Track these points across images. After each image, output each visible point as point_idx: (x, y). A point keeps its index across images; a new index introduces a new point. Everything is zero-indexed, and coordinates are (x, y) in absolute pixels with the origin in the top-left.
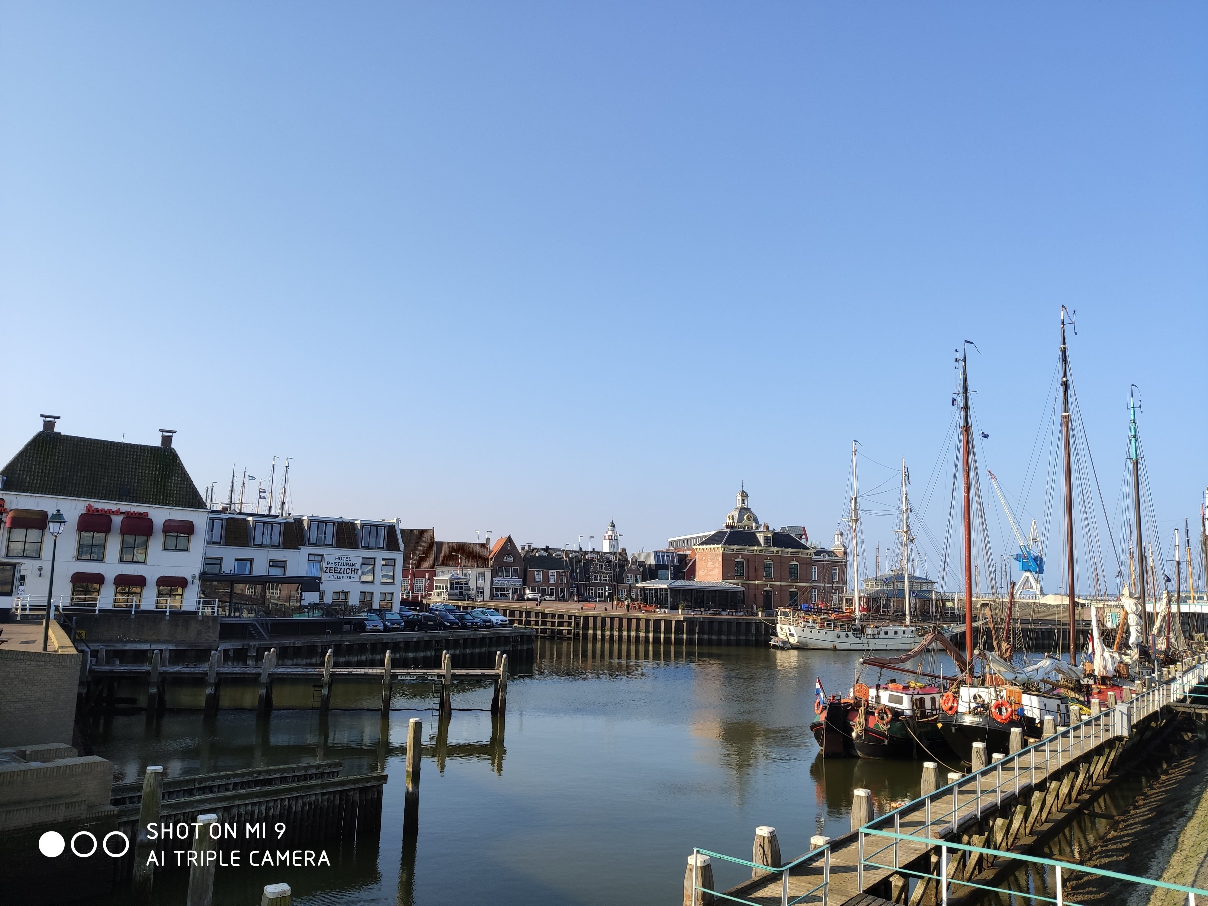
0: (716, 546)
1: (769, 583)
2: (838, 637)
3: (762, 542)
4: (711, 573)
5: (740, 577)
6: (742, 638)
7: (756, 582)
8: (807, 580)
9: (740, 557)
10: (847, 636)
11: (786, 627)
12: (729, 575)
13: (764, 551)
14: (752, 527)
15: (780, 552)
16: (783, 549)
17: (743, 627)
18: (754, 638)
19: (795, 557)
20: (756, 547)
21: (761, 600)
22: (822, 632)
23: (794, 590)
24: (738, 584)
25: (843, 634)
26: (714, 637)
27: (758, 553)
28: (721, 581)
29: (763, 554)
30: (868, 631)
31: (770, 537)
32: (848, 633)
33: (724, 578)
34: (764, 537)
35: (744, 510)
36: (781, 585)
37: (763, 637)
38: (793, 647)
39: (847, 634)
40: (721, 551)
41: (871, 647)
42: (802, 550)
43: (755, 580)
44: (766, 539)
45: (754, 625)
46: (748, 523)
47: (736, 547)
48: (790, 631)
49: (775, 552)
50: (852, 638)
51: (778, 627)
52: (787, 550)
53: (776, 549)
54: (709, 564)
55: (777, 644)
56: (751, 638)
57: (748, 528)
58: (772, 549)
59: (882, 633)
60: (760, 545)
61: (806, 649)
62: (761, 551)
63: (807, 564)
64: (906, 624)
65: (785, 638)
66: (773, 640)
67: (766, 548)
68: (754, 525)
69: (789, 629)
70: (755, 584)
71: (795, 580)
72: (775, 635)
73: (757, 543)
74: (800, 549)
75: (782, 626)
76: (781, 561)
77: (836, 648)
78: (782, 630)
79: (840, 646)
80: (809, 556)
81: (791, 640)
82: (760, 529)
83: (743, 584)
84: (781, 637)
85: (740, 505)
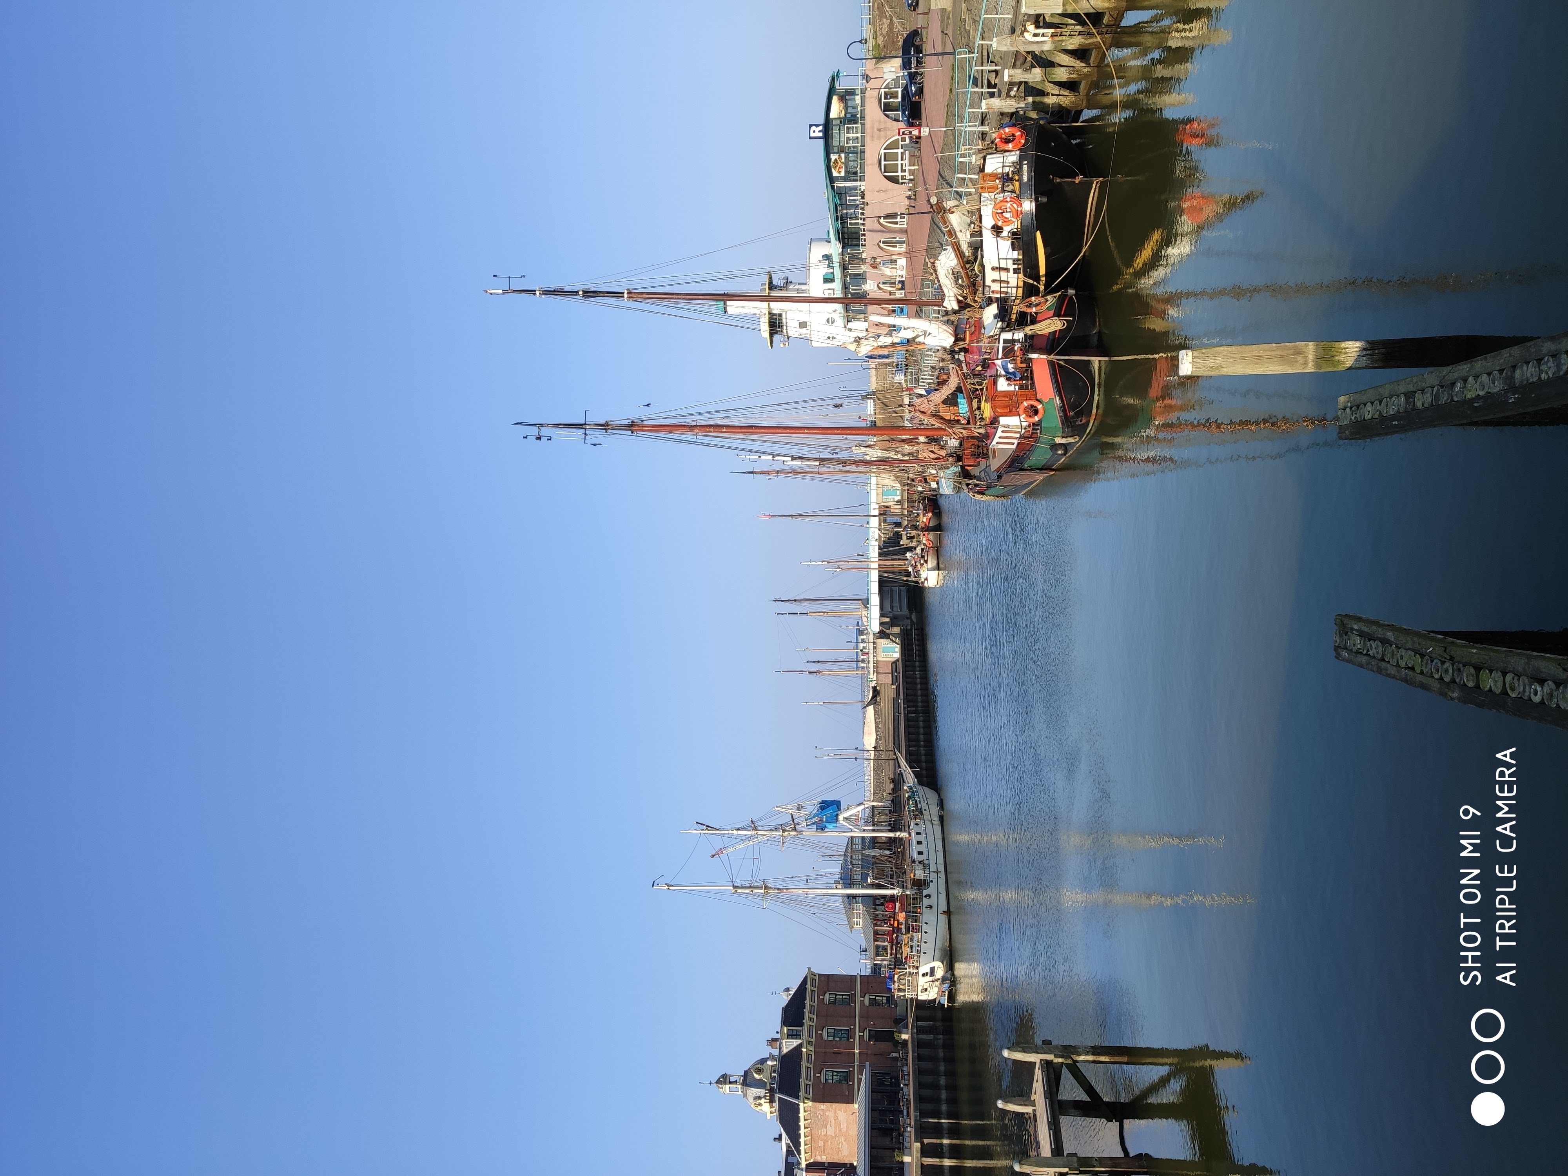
0: (801, 1115)
1: (858, 1034)
2: (930, 907)
3: (795, 1043)
4: (844, 1130)
5: (849, 1077)
6: (941, 1053)
7: (857, 1051)
8: (851, 981)
9: (818, 1075)
10: (928, 896)
11: (923, 982)
12: (847, 1094)
13: (810, 1039)
14: (772, 1066)
15: (811, 1016)
16: (806, 1011)
17: (925, 1052)
18: (941, 1036)
19: (818, 997)
20: (804, 1050)
21: (883, 1046)
22: (925, 928)
23: (867, 1002)
25: (926, 902)
27: (812, 1048)
28: (856, 1106)
29: (813, 1040)
30: (919, 874)
31: (788, 1030)
32: (924, 895)
33: (850, 1100)
34: (788, 1038)
35: (747, 1081)
36: (860, 1017)
37: (939, 1024)
38: (950, 967)
39: (926, 896)
40: (810, 1103)
41: (941, 868)
42: (808, 986)
43: (854, 1053)
44: (791, 1035)
45: (921, 1036)
46: (767, 1071)
47: (802, 1079)
48: (927, 973)
49: (810, 1023)
50: (931, 890)
51: (922, 997)
52: (807, 1006)
53: (806, 1021)
54: (830, 1131)
55: (947, 992)
56: (941, 1042)
57: (774, 1072)
58: (805, 1027)
59: (921, 858)
60: (801, 1046)
61: (951, 950)
62: (809, 1043)
63: (828, 981)
64: (907, 836)
65: (937, 983)
66: (942, 1002)
67: (805, 1036)
68: (769, 1063)
69: (923, 975)
70: (860, 1053)
71: (852, 998)
72: (935, 1000)
73: (798, 1049)
74: (806, 988)
75: (920, 988)
76: (824, 1016)
77: (946, 910)
78: (926, 990)
79: (943, 907)
80: (817, 978)
81: (940, 973)
82: (776, 1052)
83: (861, 1073)
84: (936, 990)
85: (739, 1087)
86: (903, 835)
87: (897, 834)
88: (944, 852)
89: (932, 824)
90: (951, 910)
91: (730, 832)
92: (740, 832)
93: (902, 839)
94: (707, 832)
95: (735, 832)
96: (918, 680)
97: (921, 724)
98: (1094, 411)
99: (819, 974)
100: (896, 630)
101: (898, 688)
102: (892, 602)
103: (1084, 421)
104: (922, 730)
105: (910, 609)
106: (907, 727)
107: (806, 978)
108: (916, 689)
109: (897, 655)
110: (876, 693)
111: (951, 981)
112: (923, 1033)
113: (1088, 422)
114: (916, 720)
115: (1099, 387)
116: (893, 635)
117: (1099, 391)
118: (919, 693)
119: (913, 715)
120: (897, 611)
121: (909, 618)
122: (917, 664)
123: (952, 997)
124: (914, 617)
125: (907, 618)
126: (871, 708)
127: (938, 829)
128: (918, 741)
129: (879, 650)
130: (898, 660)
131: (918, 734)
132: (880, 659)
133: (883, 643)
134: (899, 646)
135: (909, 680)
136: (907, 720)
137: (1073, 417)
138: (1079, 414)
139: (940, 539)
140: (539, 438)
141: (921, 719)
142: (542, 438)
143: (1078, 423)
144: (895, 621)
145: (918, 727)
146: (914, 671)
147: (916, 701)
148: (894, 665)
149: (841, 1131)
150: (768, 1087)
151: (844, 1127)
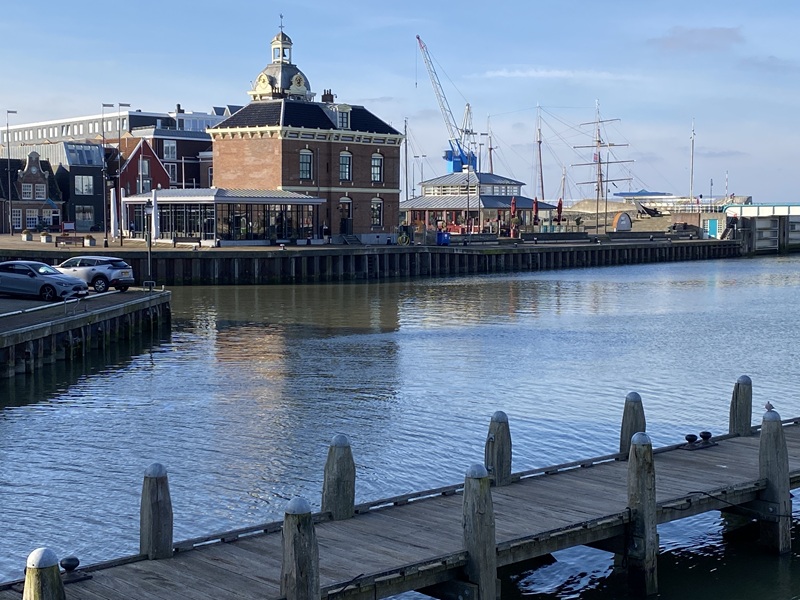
0: (267, 128)
1: (347, 190)
3: (336, 121)
4: (251, 176)
5: (307, 181)
8: (394, 183)
9: (307, 146)
12: (291, 178)
13: (341, 137)
14: (304, 96)
15: (362, 139)
16: (367, 134)
19: (378, 147)
20: (330, 131)
21: (336, 218)
24: (304, 193)
27: (333, 140)
28: (280, 188)
29: (340, 141)
31: (347, 113)
33: (287, 181)
34: (340, 112)
35: (289, 70)
36: (361, 193)
40: (280, 138)
42: (389, 136)
44: (343, 117)
46: (299, 90)
47: (302, 129)
49: (355, 138)
52: (371, 134)
53: (357, 133)
54: (250, 160)
57: (300, 98)
58: (351, 133)
60: (334, 127)
62: (337, 137)
63: (393, 158)
67: (343, 132)
68: (308, 93)
70: (330, 192)
71: (377, 184)
73: (327, 123)
74: (388, 133)
76: (362, 155)
80: (397, 145)
82: (318, 99)
83: (311, 193)
85: (280, 59)
99: (399, 147)
107: (397, 133)
110: (654, 212)
116: (732, 234)
129: (713, 216)
132: (702, 216)
133: (722, 222)
134: (719, 237)
149: (250, 172)
150: (286, 91)
151: (255, 175)
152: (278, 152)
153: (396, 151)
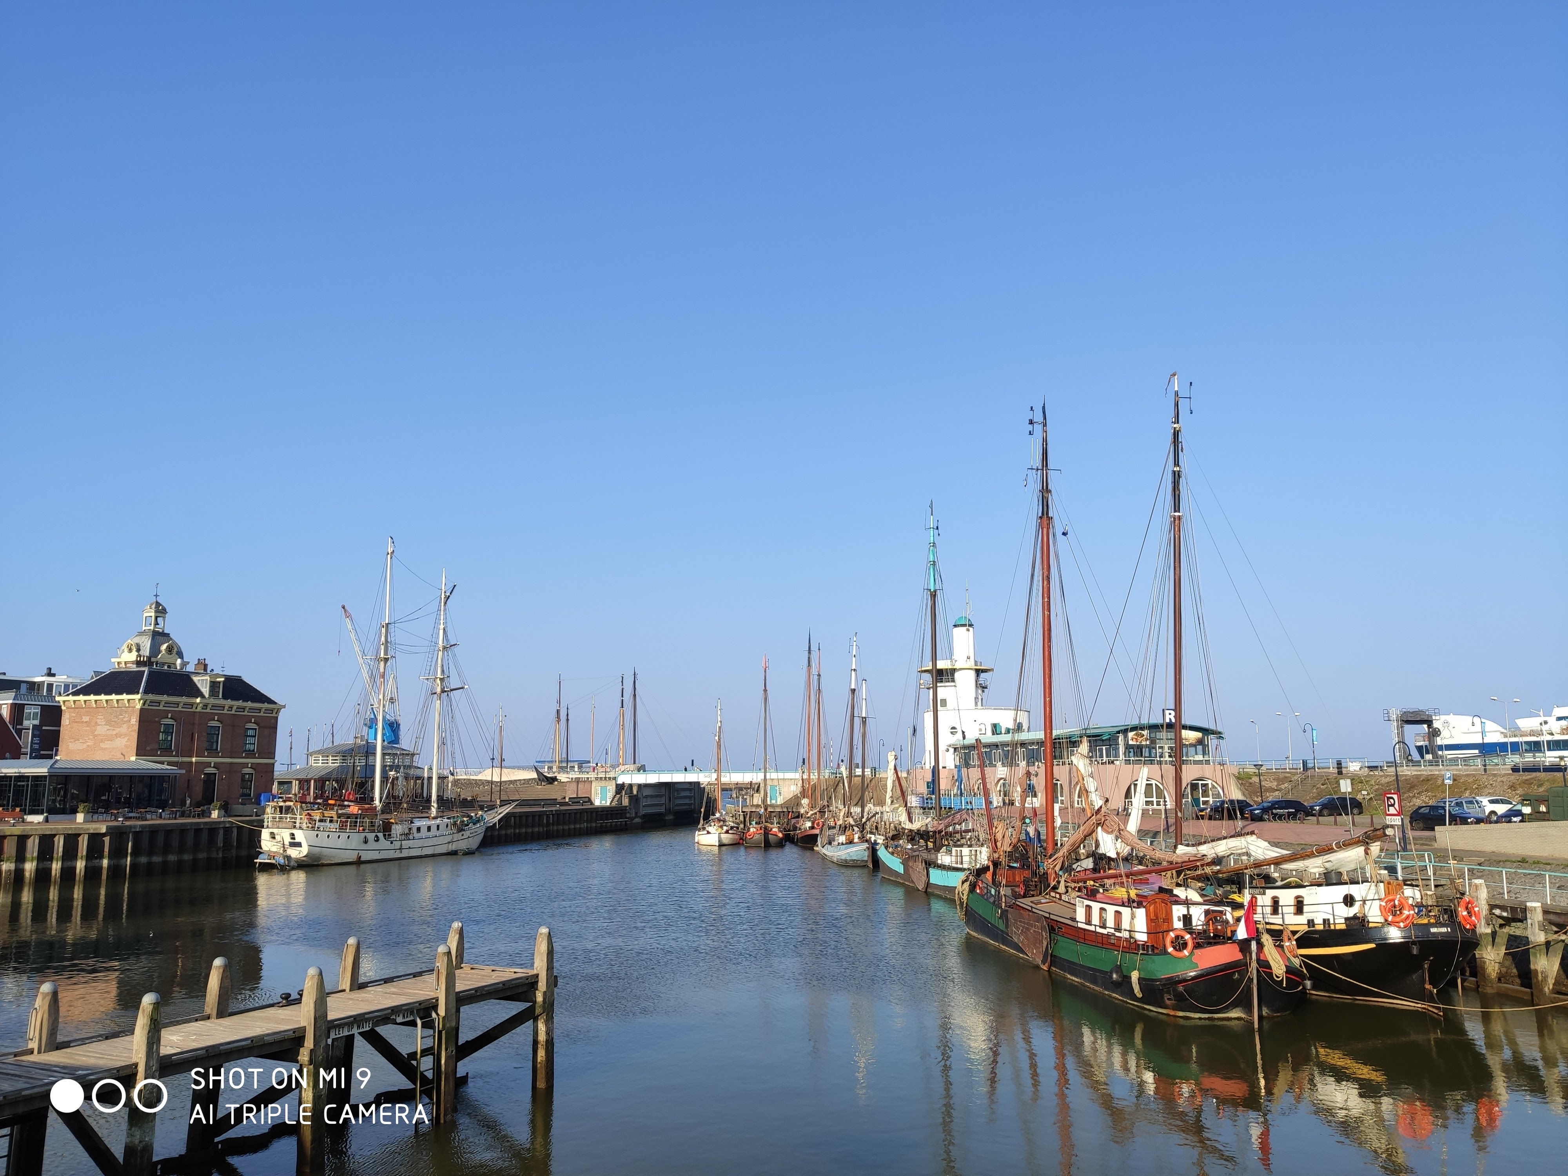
0: (125, 697)
1: (212, 760)
2: (366, 842)
3: (206, 691)
4: (102, 745)
5: (166, 750)
6: (202, 855)
7: (194, 760)
8: (269, 753)
9: (170, 716)
10: (377, 839)
11: (284, 835)
12: (148, 748)
13: (210, 706)
14: (175, 664)
15: (235, 708)
16: (240, 703)
17: (205, 836)
18: (221, 855)
19: (253, 716)
20: (198, 700)
21: (198, 789)
22: (344, 836)
23: (247, 770)
24: (162, 763)
25: (371, 836)
26: (157, 859)
27: (199, 709)
28: (133, 758)
29: (208, 710)
30: (397, 830)
31: (219, 682)
32: (378, 834)
33: (140, 752)
34: (211, 682)
35: (158, 636)
36: (231, 763)
37: (234, 852)
38: (302, 865)
39: (377, 836)
40: (138, 706)
41: (405, 854)
42: (266, 705)
43: (191, 756)
44: (214, 685)
45: (221, 832)
46: (169, 659)
47: (165, 698)
48: (294, 839)
49: (226, 707)
50: (384, 843)
51: (265, 834)
52: (245, 704)
53: (229, 702)
54: (102, 729)
55: (273, 861)
56: (214, 855)
57: (169, 667)
58: (222, 702)
59: (414, 830)
60: (203, 696)
61: (318, 866)
62: (205, 706)
63: (270, 728)
64: (432, 815)
65: (281, 852)
66: (261, 856)
67: (213, 701)
68: (179, 661)
69: (292, 835)
70: (191, 763)
71: (251, 754)
72: (261, 848)
73: (196, 692)
74: (264, 703)
75: (275, 831)
76: (235, 724)
77: (362, 859)
78: (274, 838)
79: (366, 856)
80: (274, 715)
81: (294, 853)
82: (190, 668)
83: (169, 764)
84: (274, 849)
85: (152, 628)
86: (434, 811)
87: (435, 804)
88: (421, 857)
89: (449, 843)
90: (363, 866)
91: (442, 622)
92: (441, 632)
93: (429, 808)
94: (443, 596)
95: (442, 627)
96: (578, 826)
97: (536, 829)
98: (1181, 1014)
99: (277, 717)
100: (626, 802)
101: (566, 804)
102: (652, 796)
103: (1168, 1002)
104: (530, 830)
105: (645, 816)
106: (533, 814)
107: (274, 703)
108: (569, 823)
109: (597, 803)
110: (552, 780)
111: (286, 867)
112: (225, 835)
113: (1165, 1007)
114: (540, 824)
115: (1209, 1019)
116: (620, 799)
117: (1205, 1019)
118: (566, 827)
119: (545, 821)
120: (644, 802)
121: (636, 816)
122: (594, 825)
123: (268, 868)
124: (637, 820)
125: (636, 813)
126: (534, 775)
127: (443, 849)
128: (520, 826)
129: (603, 783)
130: (592, 804)
131: (527, 826)
132: (594, 784)
133: (611, 789)
134: (608, 804)
135: (578, 815)
136: (540, 814)
137: (1175, 990)
138: (1179, 997)
139: (755, 846)
140: (1031, 422)
141: (541, 830)
142: (1031, 426)
143: (1166, 996)
144: (634, 799)
145: (533, 826)
146: (587, 822)
147: (557, 825)
148: (587, 800)
149: (102, 741)
150: (153, 659)
151: (107, 745)
152: (134, 721)
153: (273, 721)
